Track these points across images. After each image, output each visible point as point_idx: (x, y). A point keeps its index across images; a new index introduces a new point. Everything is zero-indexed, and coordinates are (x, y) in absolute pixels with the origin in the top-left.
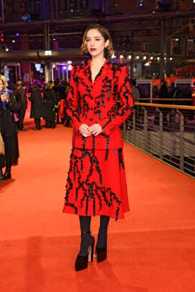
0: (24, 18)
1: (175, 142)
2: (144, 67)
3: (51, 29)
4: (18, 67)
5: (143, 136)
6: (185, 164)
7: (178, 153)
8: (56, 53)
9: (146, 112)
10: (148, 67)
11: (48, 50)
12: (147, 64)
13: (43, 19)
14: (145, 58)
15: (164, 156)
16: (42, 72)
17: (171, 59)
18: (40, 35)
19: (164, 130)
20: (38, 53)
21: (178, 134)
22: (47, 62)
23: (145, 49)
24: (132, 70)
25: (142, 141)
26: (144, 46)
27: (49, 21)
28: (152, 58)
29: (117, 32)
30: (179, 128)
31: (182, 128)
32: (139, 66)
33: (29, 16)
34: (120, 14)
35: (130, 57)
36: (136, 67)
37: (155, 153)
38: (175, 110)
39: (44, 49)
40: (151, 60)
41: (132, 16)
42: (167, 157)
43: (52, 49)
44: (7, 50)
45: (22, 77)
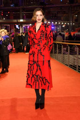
0: (12, 5)
1: (74, 59)
2: (62, 27)
3: (23, 10)
4: (9, 26)
5: (61, 56)
6: (78, 68)
7: (76, 64)
8: (25, 21)
9: (62, 46)
10: (64, 27)
11: (21, 19)
12: (64, 26)
13: (20, 6)
14: (63, 23)
15: (70, 65)
16: (19, 28)
17: (74, 24)
18: (18, 13)
19: (70, 54)
20: (17, 20)
21: (76, 56)
22: (21, 24)
23: (63, 20)
24: (57, 28)
25: (60, 58)
26: (62, 18)
27: (22, 7)
28: (65, 23)
29: (51, 12)
30: (76, 53)
31: (78, 53)
32: (60, 27)
33: (14, 5)
34: (53, 4)
35: (56, 23)
36: (59, 27)
37: (66, 64)
38: (75, 45)
39: (20, 19)
40: (65, 24)
41: (57, 5)
42: (71, 65)
43: (23, 19)
44: (4, 19)
45: (10, 30)
